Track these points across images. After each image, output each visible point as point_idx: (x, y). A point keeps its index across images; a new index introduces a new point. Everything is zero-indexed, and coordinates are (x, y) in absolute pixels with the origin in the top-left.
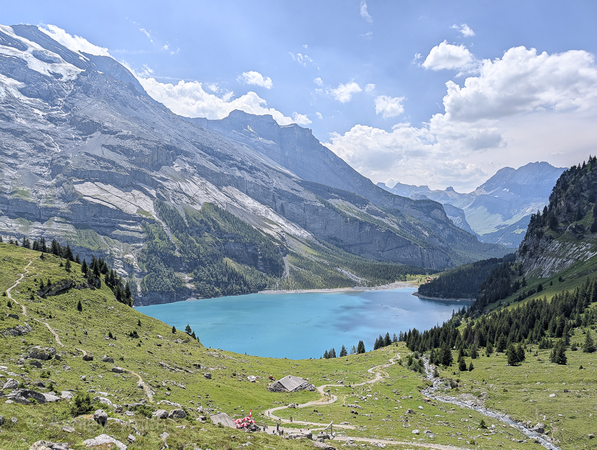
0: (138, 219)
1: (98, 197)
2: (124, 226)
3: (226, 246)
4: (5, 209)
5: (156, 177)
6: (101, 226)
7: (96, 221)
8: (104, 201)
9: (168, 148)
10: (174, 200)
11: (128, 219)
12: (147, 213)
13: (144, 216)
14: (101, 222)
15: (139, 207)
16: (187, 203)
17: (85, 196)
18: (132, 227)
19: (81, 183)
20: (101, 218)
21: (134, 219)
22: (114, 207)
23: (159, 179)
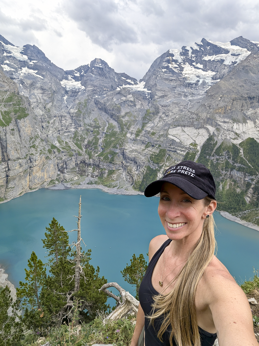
0: (187, 148)
1: (175, 135)
2: (178, 152)
3: (232, 172)
4: (146, 140)
5: (220, 121)
6: (171, 151)
7: (170, 148)
8: (176, 138)
9: (250, 98)
10: (221, 136)
11: (183, 147)
12: (195, 145)
13: (191, 147)
14: (171, 149)
15: (195, 141)
16: (231, 138)
17: (170, 135)
18: (182, 153)
19: (174, 128)
20: (172, 147)
21: (186, 148)
22: (179, 141)
23: (222, 122)
